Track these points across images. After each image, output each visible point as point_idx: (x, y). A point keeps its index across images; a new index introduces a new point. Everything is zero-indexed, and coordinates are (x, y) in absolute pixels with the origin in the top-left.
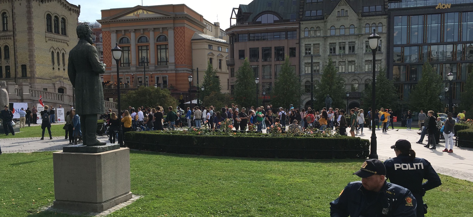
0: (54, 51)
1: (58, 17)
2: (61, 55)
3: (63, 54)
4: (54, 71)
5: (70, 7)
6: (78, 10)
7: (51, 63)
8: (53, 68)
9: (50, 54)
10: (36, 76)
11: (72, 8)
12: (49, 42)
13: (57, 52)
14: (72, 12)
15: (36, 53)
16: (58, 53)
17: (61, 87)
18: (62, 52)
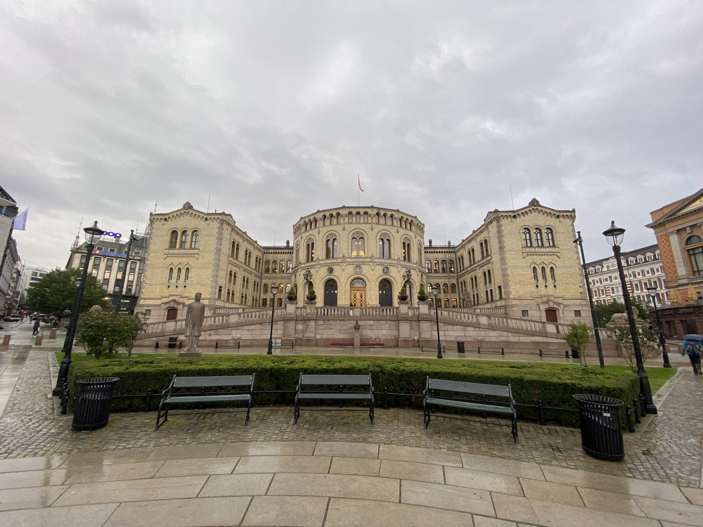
0: (536, 266)
1: (540, 228)
2: (548, 271)
3: (552, 268)
4: (539, 289)
5: (557, 214)
6: (571, 215)
7: (533, 281)
8: (537, 286)
9: (531, 270)
10: (511, 296)
11: (561, 214)
12: (529, 257)
13: (541, 267)
14: (561, 219)
15: (509, 272)
16: (543, 268)
17: (550, 307)
18: (550, 267)
